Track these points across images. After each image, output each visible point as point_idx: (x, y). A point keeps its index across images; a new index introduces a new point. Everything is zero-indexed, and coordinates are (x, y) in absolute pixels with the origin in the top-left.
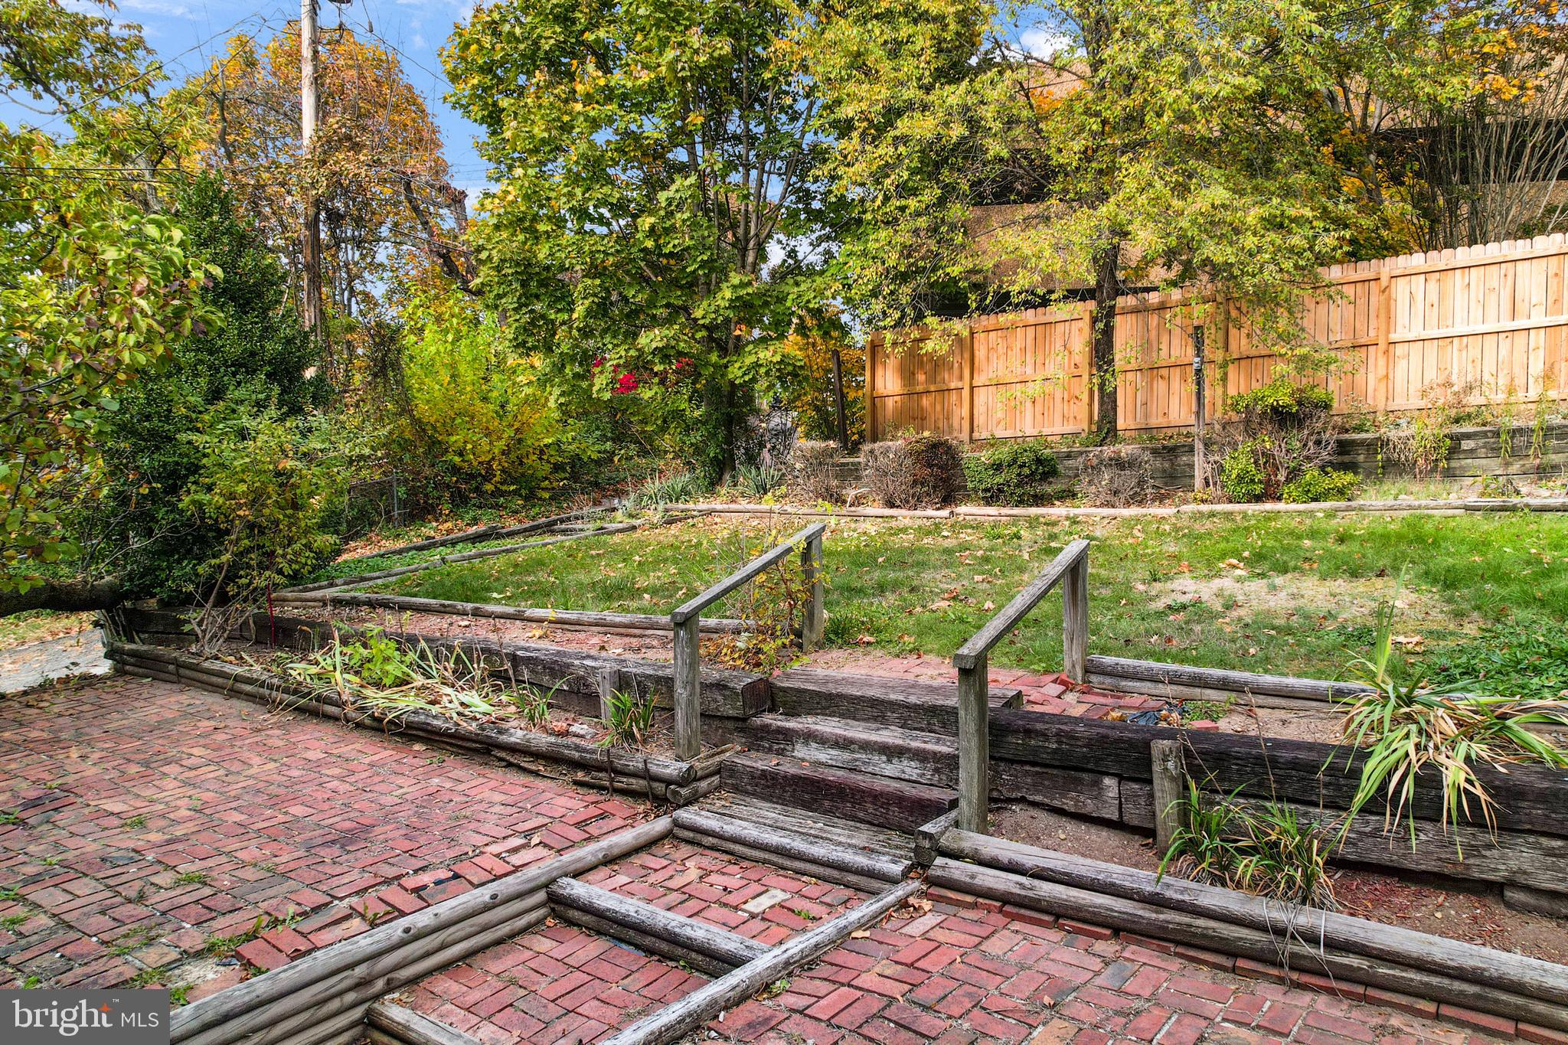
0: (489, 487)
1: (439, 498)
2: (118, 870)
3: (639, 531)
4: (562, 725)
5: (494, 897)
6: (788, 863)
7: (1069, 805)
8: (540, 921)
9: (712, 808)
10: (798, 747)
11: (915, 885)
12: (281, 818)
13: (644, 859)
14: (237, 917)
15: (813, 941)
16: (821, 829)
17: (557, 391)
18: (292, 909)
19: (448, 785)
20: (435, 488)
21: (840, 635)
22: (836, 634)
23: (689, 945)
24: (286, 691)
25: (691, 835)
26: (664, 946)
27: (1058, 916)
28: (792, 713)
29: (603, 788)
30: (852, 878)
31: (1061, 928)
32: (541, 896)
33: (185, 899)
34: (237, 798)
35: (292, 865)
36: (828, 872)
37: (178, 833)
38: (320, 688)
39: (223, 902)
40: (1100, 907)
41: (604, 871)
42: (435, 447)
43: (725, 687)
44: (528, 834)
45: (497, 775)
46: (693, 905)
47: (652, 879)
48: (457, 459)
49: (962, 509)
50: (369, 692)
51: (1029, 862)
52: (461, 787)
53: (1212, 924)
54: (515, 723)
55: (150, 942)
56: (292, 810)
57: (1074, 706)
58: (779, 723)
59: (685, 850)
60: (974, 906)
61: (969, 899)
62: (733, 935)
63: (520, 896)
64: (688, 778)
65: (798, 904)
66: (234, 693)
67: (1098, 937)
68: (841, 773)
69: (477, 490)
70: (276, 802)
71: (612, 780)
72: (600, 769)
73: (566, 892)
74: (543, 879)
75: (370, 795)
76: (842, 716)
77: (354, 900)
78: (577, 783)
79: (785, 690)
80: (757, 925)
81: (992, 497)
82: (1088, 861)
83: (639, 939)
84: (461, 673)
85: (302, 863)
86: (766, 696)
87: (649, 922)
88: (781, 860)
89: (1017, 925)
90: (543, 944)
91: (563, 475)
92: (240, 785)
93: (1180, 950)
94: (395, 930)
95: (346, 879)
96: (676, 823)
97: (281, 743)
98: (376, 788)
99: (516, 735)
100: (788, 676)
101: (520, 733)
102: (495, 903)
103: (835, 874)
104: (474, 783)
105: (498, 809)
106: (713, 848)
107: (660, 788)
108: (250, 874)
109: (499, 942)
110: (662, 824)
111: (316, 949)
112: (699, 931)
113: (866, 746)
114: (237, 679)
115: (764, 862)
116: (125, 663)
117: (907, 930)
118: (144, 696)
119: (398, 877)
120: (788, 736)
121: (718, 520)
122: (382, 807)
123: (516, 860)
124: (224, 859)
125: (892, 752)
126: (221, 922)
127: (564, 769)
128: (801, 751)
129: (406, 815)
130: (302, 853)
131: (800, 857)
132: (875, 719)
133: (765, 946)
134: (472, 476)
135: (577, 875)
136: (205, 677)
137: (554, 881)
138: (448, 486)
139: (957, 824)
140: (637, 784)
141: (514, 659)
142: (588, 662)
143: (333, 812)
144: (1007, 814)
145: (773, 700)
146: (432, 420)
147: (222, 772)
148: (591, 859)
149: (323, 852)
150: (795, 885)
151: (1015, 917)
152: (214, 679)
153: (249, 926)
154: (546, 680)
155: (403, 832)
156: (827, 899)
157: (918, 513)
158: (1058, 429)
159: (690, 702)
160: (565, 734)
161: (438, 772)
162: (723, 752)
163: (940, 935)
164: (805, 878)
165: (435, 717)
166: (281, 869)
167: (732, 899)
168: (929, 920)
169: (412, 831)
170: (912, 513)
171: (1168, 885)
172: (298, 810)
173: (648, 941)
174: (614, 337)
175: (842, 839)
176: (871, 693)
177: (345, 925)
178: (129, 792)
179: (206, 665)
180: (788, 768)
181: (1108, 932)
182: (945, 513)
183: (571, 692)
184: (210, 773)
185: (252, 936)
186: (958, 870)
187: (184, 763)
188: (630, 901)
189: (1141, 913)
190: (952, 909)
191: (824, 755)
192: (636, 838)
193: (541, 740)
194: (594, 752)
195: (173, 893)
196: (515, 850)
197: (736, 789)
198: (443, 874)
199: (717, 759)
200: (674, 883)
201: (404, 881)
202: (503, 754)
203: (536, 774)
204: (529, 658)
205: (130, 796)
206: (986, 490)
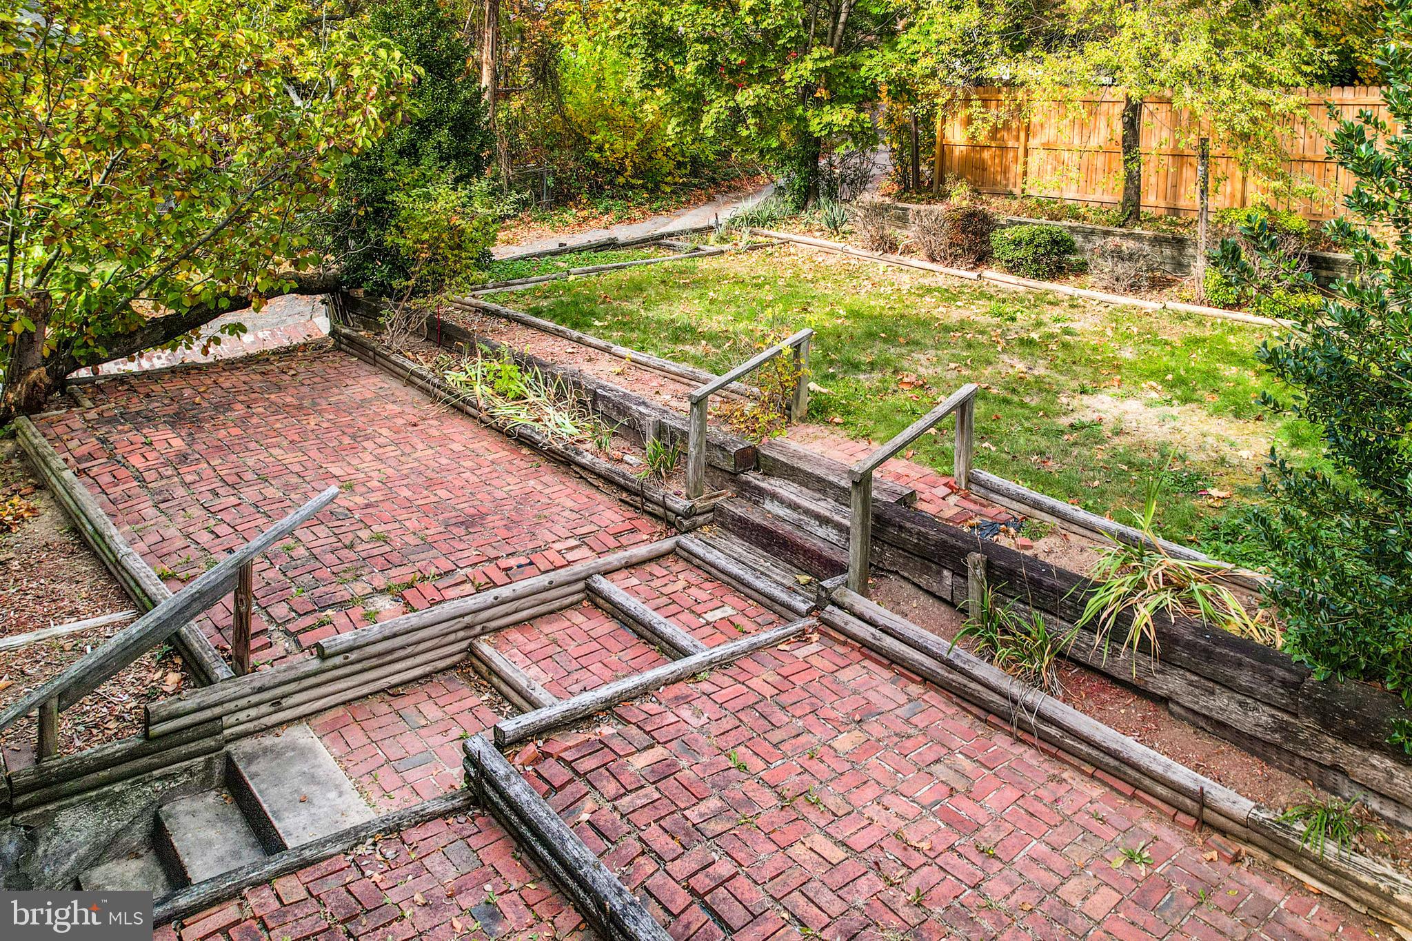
0: (621, 180)
1: (580, 188)
2: (339, 523)
3: (726, 256)
4: (618, 454)
5: (551, 583)
6: (741, 588)
7: (923, 583)
8: (579, 602)
9: (704, 538)
10: (767, 502)
11: (813, 621)
12: (433, 499)
13: (654, 568)
14: (403, 570)
15: (731, 650)
16: (767, 568)
17: (674, 121)
18: (433, 570)
19: (539, 488)
20: (577, 180)
21: (819, 411)
22: (818, 412)
23: (661, 636)
24: (444, 391)
25: (686, 554)
26: (648, 634)
27: (893, 662)
28: (768, 474)
29: (637, 508)
30: (778, 608)
31: (893, 670)
32: (581, 585)
33: (376, 552)
34: (407, 477)
35: (436, 538)
36: (764, 600)
37: (373, 500)
38: (464, 392)
39: (395, 557)
40: (916, 661)
41: (625, 573)
42: (580, 141)
43: (724, 449)
44: (582, 537)
45: (572, 483)
46: (673, 608)
47: (654, 584)
48: (597, 156)
49: (988, 273)
50: (498, 401)
51: (882, 621)
52: (547, 491)
53: (979, 688)
54: (588, 446)
55: (357, 578)
56: (439, 492)
57: (950, 508)
58: (757, 482)
59: (681, 565)
60: (845, 644)
61: (842, 638)
62: (689, 636)
63: (568, 583)
64: (690, 513)
65: (740, 620)
66: (410, 383)
67: (914, 681)
68: (789, 528)
69: (611, 182)
70: (431, 484)
71: (643, 504)
72: (637, 495)
73: (596, 585)
74: (583, 574)
75: (489, 488)
76: (800, 484)
77: (469, 570)
78: (621, 500)
79: (766, 457)
80: (708, 630)
81: (1014, 267)
82: (917, 628)
83: (635, 626)
84: (560, 396)
85: (442, 537)
86: (751, 459)
87: (641, 616)
88: (737, 585)
89: (867, 663)
90: (578, 618)
91: (684, 171)
92: (410, 466)
93: (959, 701)
94: (488, 597)
95: (466, 554)
96: (677, 543)
97: (437, 433)
98: (493, 482)
99: (587, 459)
100: (770, 445)
101: (590, 457)
102: (551, 586)
103: (768, 602)
104: (556, 488)
105: (567, 513)
106: (699, 567)
107: (672, 516)
108: (412, 540)
109: (552, 612)
110: (668, 544)
111: (444, 600)
112: (671, 629)
113: (807, 512)
114: (413, 373)
115: (728, 584)
116: (341, 343)
117: (796, 653)
118: (353, 375)
119: (497, 558)
120: (762, 492)
121: (793, 250)
122: (495, 500)
123: (570, 556)
124: (397, 525)
125: (824, 521)
126: (394, 572)
127: (614, 488)
128: (770, 506)
129: (508, 510)
130: (442, 529)
131: (748, 586)
132: (820, 491)
133: (705, 647)
134: (608, 171)
135: (606, 573)
136: (392, 366)
137: (590, 576)
138: (588, 178)
139: (846, 584)
140: (659, 511)
141: (596, 396)
142: (642, 409)
143: (464, 499)
144: (887, 581)
145: (758, 462)
146: (580, 120)
147: (399, 452)
148: (616, 564)
149: (455, 530)
150: (741, 604)
151: (867, 657)
152: (398, 369)
153: (409, 579)
154: (614, 414)
155: (504, 522)
156: (759, 620)
157: (954, 271)
158: (1098, 196)
159: (697, 458)
160: (620, 461)
161: (535, 475)
162: (718, 496)
163: (814, 660)
164: (750, 602)
165: (538, 433)
166: (430, 539)
167: (698, 609)
168: (814, 648)
169: (511, 523)
170: (948, 270)
171: (958, 655)
172: (443, 493)
173: (640, 629)
174: (717, 90)
175: (778, 578)
176: (820, 472)
177: (462, 587)
178: (344, 460)
179: (393, 357)
180: (755, 517)
181: (919, 679)
182: (973, 275)
183: (629, 427)
184: (392, 451)
185: (410, 586)
186: (839, 616)
187: (377, 440)
188: (633, 599)
189: (939, 671)
190: (830, 643)
191: (782, 512)
192: (649, 552)
193: (603, 464)
194: (634, 481)
195: (369, 546)
196: (571, 549)
197: (723, 525)
198: (523, 561)
199: (713, 501)
200: (666, 590)
201: (500, 562)
202: (578, 470)
203: (597, 488)
204: (604, 397)
205: (345, 464)
206: (1008, 261)
